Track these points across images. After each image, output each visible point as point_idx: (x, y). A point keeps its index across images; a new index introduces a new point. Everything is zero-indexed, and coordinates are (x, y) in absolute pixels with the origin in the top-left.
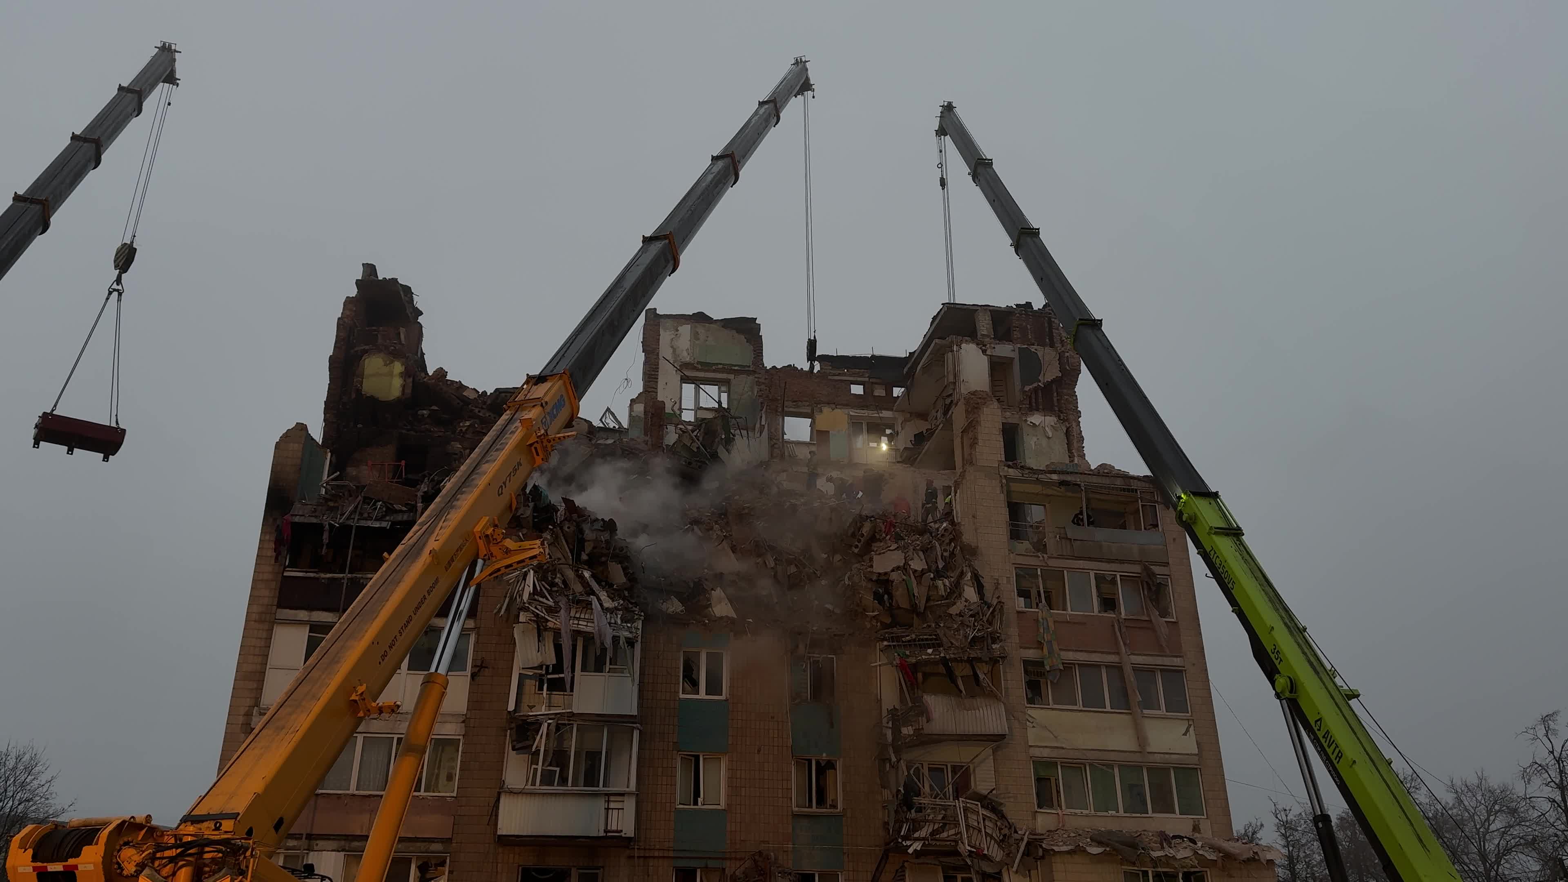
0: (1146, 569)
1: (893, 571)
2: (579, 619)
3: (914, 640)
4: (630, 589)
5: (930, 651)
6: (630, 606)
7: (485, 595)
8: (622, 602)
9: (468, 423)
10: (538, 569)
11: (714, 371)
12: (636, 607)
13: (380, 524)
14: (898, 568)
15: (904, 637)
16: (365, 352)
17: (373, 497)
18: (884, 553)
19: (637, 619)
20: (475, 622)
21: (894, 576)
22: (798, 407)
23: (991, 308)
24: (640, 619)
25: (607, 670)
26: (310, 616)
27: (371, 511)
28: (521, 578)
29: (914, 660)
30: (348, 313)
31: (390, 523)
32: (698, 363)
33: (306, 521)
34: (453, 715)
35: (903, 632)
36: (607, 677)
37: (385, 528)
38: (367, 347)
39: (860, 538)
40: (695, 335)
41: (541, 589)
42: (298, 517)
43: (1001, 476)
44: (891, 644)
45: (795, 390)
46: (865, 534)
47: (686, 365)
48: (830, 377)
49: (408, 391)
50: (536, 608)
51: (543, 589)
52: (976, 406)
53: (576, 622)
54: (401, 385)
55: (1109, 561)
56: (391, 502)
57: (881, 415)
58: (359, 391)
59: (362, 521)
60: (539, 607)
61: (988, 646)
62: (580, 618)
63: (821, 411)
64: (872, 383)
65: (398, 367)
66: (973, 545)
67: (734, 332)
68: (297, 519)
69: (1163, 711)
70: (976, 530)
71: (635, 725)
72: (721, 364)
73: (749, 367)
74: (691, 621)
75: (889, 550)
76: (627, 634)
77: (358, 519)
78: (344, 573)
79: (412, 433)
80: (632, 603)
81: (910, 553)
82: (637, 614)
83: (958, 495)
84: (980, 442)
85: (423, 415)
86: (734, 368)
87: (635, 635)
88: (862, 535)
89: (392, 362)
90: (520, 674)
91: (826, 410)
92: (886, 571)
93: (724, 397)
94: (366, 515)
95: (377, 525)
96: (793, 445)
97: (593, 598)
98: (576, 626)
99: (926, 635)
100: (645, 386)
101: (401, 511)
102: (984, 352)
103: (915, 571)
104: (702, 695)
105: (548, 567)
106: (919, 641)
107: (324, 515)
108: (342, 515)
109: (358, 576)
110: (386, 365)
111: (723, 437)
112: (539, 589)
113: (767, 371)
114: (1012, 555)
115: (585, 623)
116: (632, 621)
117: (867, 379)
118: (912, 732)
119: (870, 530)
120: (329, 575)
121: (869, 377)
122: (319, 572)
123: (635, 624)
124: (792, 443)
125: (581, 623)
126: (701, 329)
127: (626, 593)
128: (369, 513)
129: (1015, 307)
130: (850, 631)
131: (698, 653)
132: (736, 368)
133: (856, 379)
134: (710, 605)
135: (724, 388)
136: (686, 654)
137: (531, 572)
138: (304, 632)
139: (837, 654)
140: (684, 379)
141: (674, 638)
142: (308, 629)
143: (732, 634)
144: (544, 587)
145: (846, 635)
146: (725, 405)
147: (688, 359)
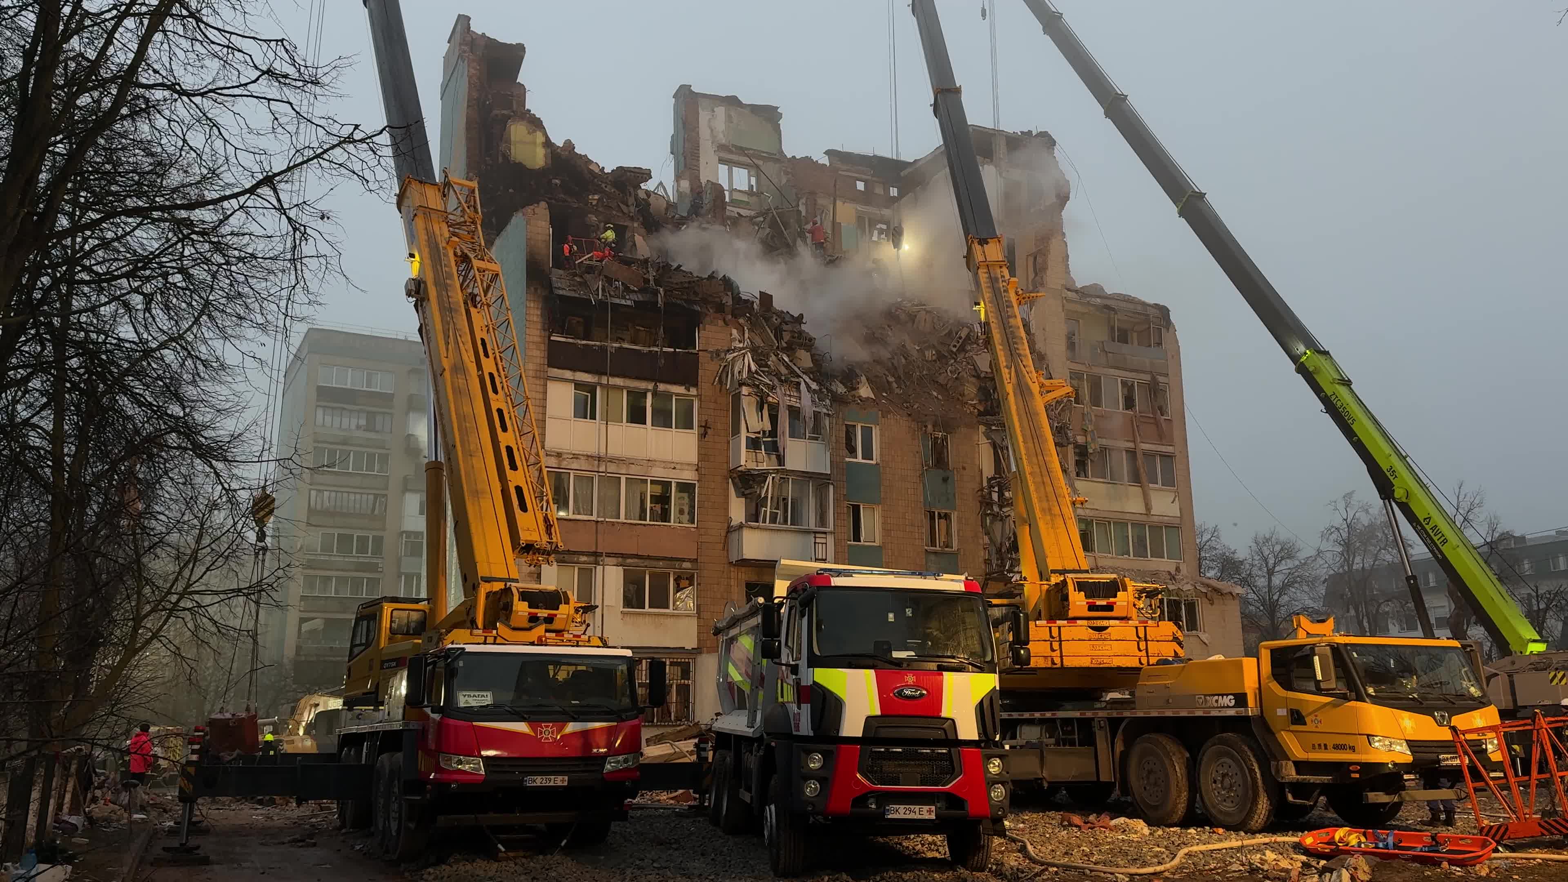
0: (1154, 378)
2: (790, 396)
4: (814, 373)
9: (596, 197)
10: (753, 352)
11: (746, 155)
13: (628, 302)
25: (807, 437)
26: (574, 376)
28: (741, 359)
31: (633, 302)
32: (733, 146)
33: (567, 294)
34: (689, 464)
36: (806, 443)
37: (630, 306)
40: (729, 118)
47: (721, 147)
48: (836, 172)
49: (549, 162)
51: (757, 369)
52: (1046, 236)
53: (788, 399)
54: (544, 155)
56: (626, 282)
57: (882, 212)
58: (506, 157)
59: (613, 299)
60: (762, 385)
64: (873, 181)
67: (760, 118)
69: (1159, 486)
70: (1045, 340)
71: (830, 481)
72: (752, 149)
73: (775, 155)
74: (851, 400)
77: (609, 297)
85: (556, 185)
89: (534, 131)
90: (747, 436)
91: (839, 203)
93: (753, 181)
97: (802, 381)
98: (789, 402)
100: (688, 163)
101: (634, 291)
104: (859, 459)
107: (579, 290)
110: (528, 132)
114: (1068, 362)
115: (794, 400)
117: (868, 177)
121: (872, 176)
122: (575, 338)
125: (791, 399)
126: (734, 112)
127: (812, 376)
130: (956, 414)
131: (855, 426)
132: (764, 155)
133: (860, 176)
134: (858, 388)
135: (753, 173)
136: (847, 426)
137: (748, 354)
138: (571, 389)
139: (949, 433)
140: (721, 160)
141: (841, 414)
142: (573, 386)
143: (880, 413)
144: (759, 367)
145: (957, 418)
146: (755, 189)
147: (724, 141)
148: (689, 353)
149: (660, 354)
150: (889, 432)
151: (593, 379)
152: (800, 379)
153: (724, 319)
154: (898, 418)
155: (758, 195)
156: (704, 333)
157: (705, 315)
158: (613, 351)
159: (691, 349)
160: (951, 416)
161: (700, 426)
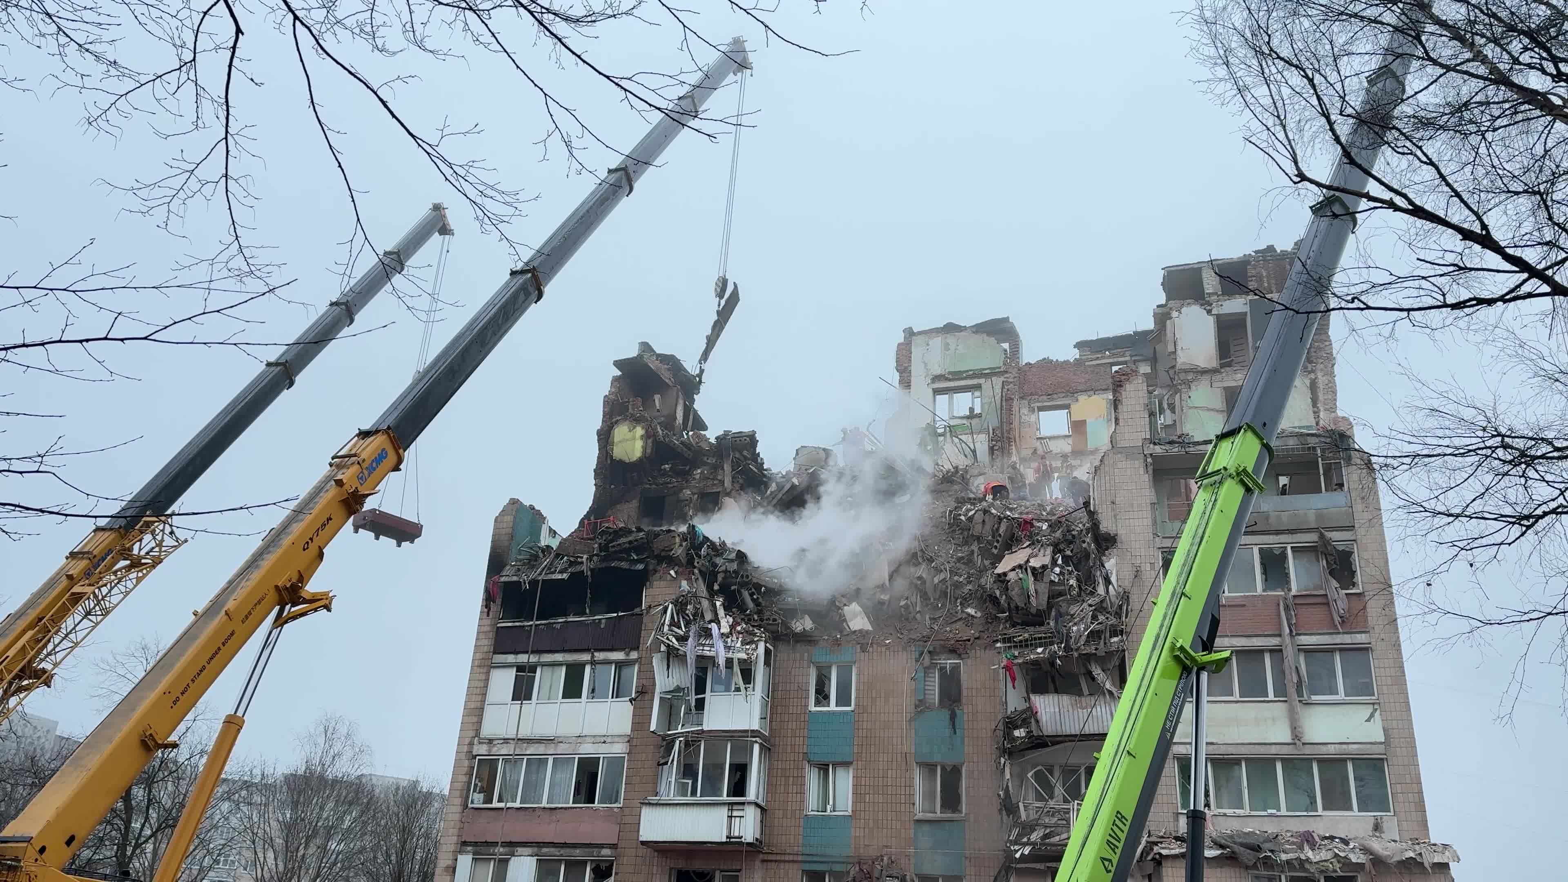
0: (1322, 536)
1: (1013, 570)
2: (704, 645)
3: (1026, 640)
4: (759, 613)
5: (1040, 650)
6: (751, 629)
7: (645, 629)
8: (745, 626)
9: (699, 471)
10: (675, 603)
11: (965, 378)
12: (760, 630)
14: (1020, 566)
15: (1016, 637)
16: (616, 422)
18: (1016, 551)
19: (758, 640)
20: (637, 654)
21: (1012, 576)
22: (1053, 399)
23: (1220, 262)
24: (762, 640)
25: (733, 689)
26: (516, 659)
27: (558, 566)
29: (1020, 661)
30: (613, 390)
32: (950, 373)
34: (620, 736)
35: (1017, 633)
36: (733, 696)
38: (619, 418)
39: (999, 538)
40: (947, 347)
41: (679, 621)
42: (505, 577)
43: (1145, 455)
44: (1003, 645)
45: (1050, 382)
46: (1002, 534)
47: (937, 378)
48: (1087, 363)
49: (649, 451)
50: (668, 638)
51: (681, 620)
53: (701, 648)
54: (643, 447)
55: (1278, 532)
56: (575, 556)
58: (614, 457)
60: (670, 637)
61: (1106, 639)
63: (1077, 400)
64: (1135, 362)
65: (639, 431)
66: (1111, 533)
67: (985, 335)
68: (503, 579)
69: (1341, 696)
70: (1115, 516)
71: (754, 739)
73: (1000, 368)
74: (823, 638)
75: (1021, 548)
76: (743, 656)
78: (533, 621)
79: (654, 486)
80: (753, 626)
81: (1038, 549)
82: (759, 636)
84: (1122, 422)
85: (665, 469)
86: (984, 372)
87: (752, 655)
88: (1000, 535)
89: (634, 427)
90: (660, 697)
91: (1082, 398)
92: (1006, 570)
93: (977, 403)
94: (552, 570)
95: (558, 577)
96: (1048, 440)
97: (714, 626)
99: (1041, 633)
102: (1209, 312)
103: (1034, 569)
104: (833, 707)
105: (682, 600)
106: (1032, 640)
108: (536, 572)
109: (549, 621)
110: (630, 431)
112: (676, 620)
113: (1020, 369)
114: (1157, 539)
115: (708, 648)
116: (753, 642)
117: (1127, 358)
118: (1023, 734)
119: (1007, 529)
120: (530, 623)
121: (1131, 356)
122: (525, 621)
123: (755, 646)
124: (1045, 438)
125: (705, 648)
126: (951, 340)
127: (756, 617)
128: (556, 568)
129: (1253, 254)
130: (977, 635)
131: (829, 668)
132: (986, 372)
133: (1115, 360)
134: (845, 620)
135: (977, 394)
136: (819, 668)
137: (670, 606)
138: (513, 672)
139: (962, 659)
140: (937, 392)
141: (806, 654)
142: (515, 669)
143: (859, 646)
144: (683, 618)
145: (972, 639)
146: (977, 410)
147: (938, 371)
148: (633, 615)
149: (603, 621)
150: (871, 668)
151: (534, 659)
152: (713, 624)
153: (672, 572)
154: (883, 649)
155: (979, 416)
156: (651, 591)
157: (656, 571)
158: (558, 626)
159: (637, 610)
160: (965, 638)
161: (637, 692)
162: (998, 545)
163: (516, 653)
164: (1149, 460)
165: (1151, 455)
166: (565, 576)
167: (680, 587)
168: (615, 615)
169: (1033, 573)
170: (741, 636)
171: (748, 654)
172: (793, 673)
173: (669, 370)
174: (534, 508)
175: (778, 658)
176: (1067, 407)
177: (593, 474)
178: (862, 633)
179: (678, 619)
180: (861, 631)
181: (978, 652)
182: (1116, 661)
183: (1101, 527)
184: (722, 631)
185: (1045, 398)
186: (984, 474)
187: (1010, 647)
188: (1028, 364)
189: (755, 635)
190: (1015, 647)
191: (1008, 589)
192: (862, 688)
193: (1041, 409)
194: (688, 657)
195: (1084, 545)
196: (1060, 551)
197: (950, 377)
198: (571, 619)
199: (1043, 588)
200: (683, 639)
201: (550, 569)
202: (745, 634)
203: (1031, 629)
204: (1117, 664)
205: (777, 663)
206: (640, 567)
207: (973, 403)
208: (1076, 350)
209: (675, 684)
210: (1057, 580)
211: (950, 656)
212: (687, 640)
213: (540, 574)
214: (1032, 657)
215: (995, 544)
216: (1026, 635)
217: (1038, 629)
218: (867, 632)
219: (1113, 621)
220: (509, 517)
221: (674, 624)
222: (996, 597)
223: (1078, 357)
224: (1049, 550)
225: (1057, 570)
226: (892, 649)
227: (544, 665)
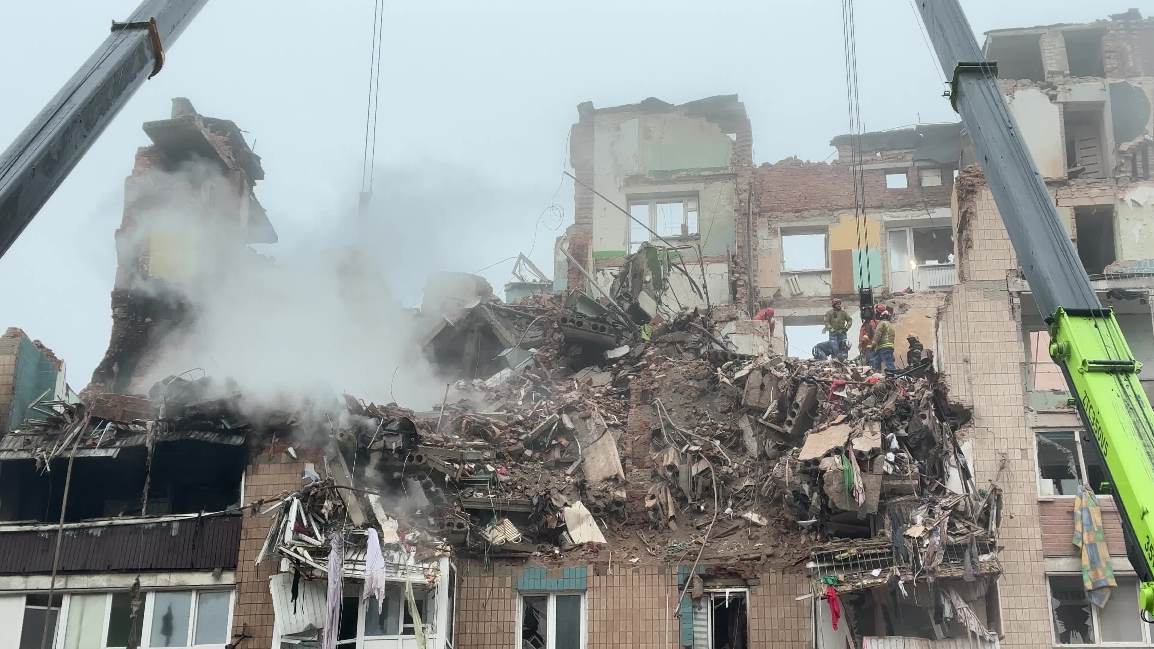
1: (828, 455)
2: (354, 562)
3: (855, 558)
4: (438, 514)
5: (876, 572)
6: (429, 538)
7: (248, 537)
8: (418, 534)
10: (305, 497)
11: (675, 182)
12: (441, 540)
13: (106, 453)
14: (837, 451)
15: (838, 553)
17: (102, 417)
18: (824, 429)
19: (440, 556)
20: (235, 575)
21: (827, 464)
22: (803, 218)
23: (1066, 28)
24: (445, 556)
25: (401, 630)
26: (26, 583)
27: (97, 436)
28: (282, 511)
29: (848, 588)
30: (139, 169)
31: (119, 450)
32: (654, 172)
33: (14, 456)
35: (837, 547)
36: (400, 641)
37: (111, 457)
39: (794, 410)
40: (646, 134)
41: (310, 525)
42: (5, 453)
43: (1011, 294)
44: (818, 565)
45: (798, 193)
46: (800, 404)
47: (632, 179)
48: (850, 168)
50: (296, 551)
51: (313, 523)
52: (970, 188)
53: (351, 566)
56: (126, 421)
57: (933, 216)
59: (84, 451)
60: (300, 550)
61: (971, 557)
62: (357, 560)
63: (838, 221)
64: (920, 169)
66: (964, 404)
67: (702, 121)
68: (3, 456)
70: (969, 381)
72: (683, 170)
73: (727, 168)
74: (534, 553)
75: (833, 425)
76: (420, 579)
77: (78, 449)
78: (59, 523)
80: (432, 534)
81: (859, 426)
82: (440, 550)
83: (940, 329)
84: (976, 244)
86: (702, 173)
87: (432, 578)
88: (797, 406)
90: (282, 643)
91: (846, 218)
92: (816, 456)
93: (693, 219)
94: (89, 442)
95: (101, 453)
96: (797, 276)
97: (372, 533)
98: (351, 572)
99: (874, 549)
100: (578, 216)
101: (138, 433)
102: (1053, 98)
103: (860, 454)
105: (316, 493)
106: (862, 558)
107: (37, 447)
108: (60, 446)
109: (86, 524)
111: (648, 278)
112: (305, 523)
113: (754, 172)
114: (1030, 415)
115: (360, 567)
116: (431, 559)
117: (909, 164)
119: (807, 397)
120: (50, 527)
121: (914, 161)
122: (37, 523)
123: (435, 564)
124: (794, 274)
125: (358, 567)
126: (653, 123)
127: (432, 521)
128: (94, 439)
129: (1110, 20)
130: (769, 551)
131: (544, 599)
132: (707, 173)
133: (891, 165)
134: (565, 528)
135: (692, 205)
136: (527, 601)
137: (296, 502)
138: (20, 605)
139: (748, 586)
140: (633, 199)
141: (508, 579)
142: (24, 600)
143: (591, 567)
144: (316, 520)
145: (764, 557)
146: (693, 230)
147: (635, 169)
148: (225, 516)
149: (175, 525)
150: (610, 600)
151: (60, 583)
152: (370, 529)
153: (291, 450)
154: (630, 571)
155: (696, 238)
156: (254, 479)
157: (261, 449)
158: (98, 533)
159: (231, 509)
160: (752, 556)
161: (235, 636)
162: (793, 420)
163: (25, 573)
164: (1017, 301)
165: (1019, 293)
166: (112, 453)
167: (303, 474)
168: (196, 515)
169: (859, 462)
170: (413, 548)
171: (427, 577)
172: (488, 608)
173: (227, 143)
174: (41, 346)
175: (465, 585)
176: (822, 230)
177: (110, 299)
178: (594, 548)
179: (308, 522)
180: (590, 544)
181: (773, 576)
182: (982, 590)
183: (949, 395)
184: (387, 540)
185: (791, 215)
186: (736, 319)
187: (830, 568)
188: (766, 165)
189: (435, 547)
190: (839, 568)
191: (822, 483)
192: (597, 629)
193: (786, 232)
194: (330, 581)
195: (925, 422)
196: (893, 429)
197: (653, 178)
198: (119, 521)
199: (874, 481)
200: (320, 553)
201: (83, 440)
202: (420, 546)
203: (859, 541)
204: (983, 594)
205: (464, 591)
206: (239, 441)
207: (686, 218)
208: (834, 148)
209: (307, 623)
210: (890, 471)
211: (730, 581)
212: (327, 554)
213: (69, 449)
214: (865, 582)
215: (789, 418)
216: (853, 551)
217: (868, 542)
218: (599, 546)
219: (979, 531)
220: (8, 357)
221: (299, 529)
222: (805, 496)
223: (837, 158)
224: (877, 427)
225: (891, 457)
226: (642, 571)
227: (74, 593)
